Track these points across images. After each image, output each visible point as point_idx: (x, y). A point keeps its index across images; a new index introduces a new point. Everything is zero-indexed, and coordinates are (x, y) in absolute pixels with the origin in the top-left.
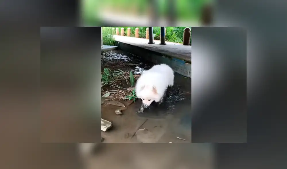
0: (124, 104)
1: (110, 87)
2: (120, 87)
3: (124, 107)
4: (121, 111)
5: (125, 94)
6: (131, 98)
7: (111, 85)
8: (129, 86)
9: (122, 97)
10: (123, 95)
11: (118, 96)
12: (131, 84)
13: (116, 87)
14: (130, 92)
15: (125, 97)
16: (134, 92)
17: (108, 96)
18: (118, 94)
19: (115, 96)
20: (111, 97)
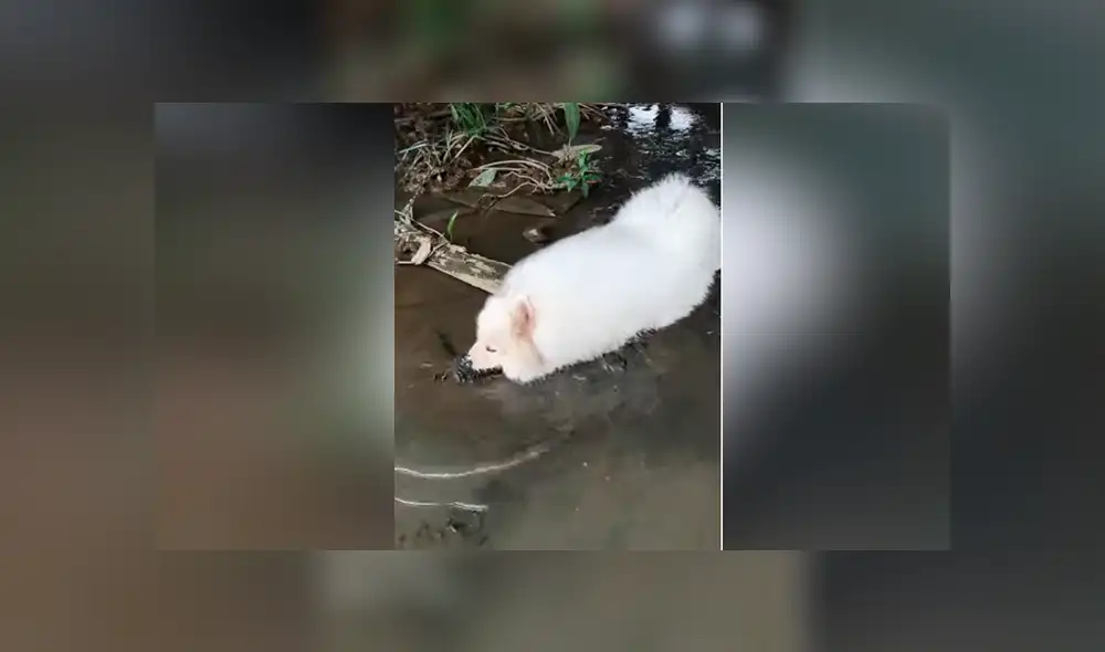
0: (551, 208)
1: (490, 150)
2: (527, 148)
3: (550, 217)
4: (544, 233)
5: (550, 171)
6: (574, 183)
7: (494, 143)
8: (559, 140)
9: (541, 184)
10: (540, 176)
11: (525, 180)
12: (567, 131)
13: (512, 150)
14: (565, 162)
15: (550, 182)
16: (581, 162)
17: (490, 181)
18: (525, 173)
19: (513, 182)
20: (501, 185)
